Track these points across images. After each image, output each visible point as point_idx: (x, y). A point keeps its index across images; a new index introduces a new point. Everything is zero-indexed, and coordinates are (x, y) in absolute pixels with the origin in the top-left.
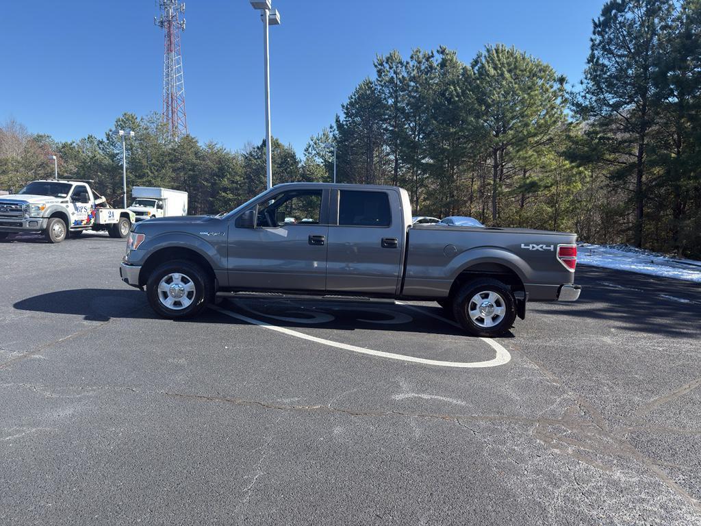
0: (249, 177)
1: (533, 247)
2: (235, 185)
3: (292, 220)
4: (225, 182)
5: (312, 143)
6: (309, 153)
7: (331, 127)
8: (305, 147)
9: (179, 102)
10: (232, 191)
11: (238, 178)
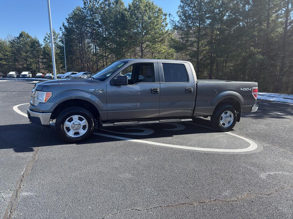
0: (13, 52)
1: (245, 89)
2: (6, 57)
3: (41, 74)
5: (47, 36)
6: (46, 41)
7: (61, 28)
8: (44, 38)
10: (5, 60)
11: (8, 53)
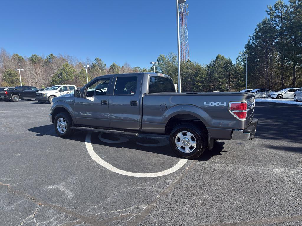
0: (208, 75)
2: (202, 79)
4: (198, 78)
5: (240, 55)
6: (239, 60)
8: (237, 57)
9: (186, 46)
10: (201, 82)
11: (204, 76)
